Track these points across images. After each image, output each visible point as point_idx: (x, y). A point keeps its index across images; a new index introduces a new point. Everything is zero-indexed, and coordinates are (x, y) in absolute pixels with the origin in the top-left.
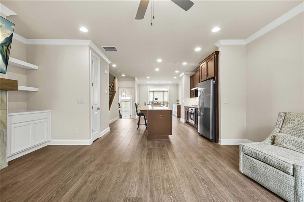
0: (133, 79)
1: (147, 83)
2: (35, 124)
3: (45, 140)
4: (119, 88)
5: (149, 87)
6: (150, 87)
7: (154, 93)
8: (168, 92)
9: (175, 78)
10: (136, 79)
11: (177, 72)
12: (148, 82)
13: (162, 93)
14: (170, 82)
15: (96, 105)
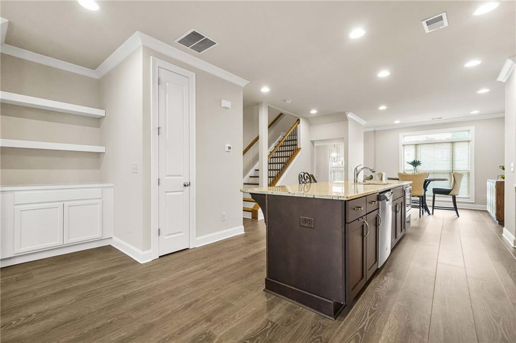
0: (340, 117)
1: (396, 125)
2: (70, 207)
3: (98, 235)
4: (313, 142)
5: (401, 135)
6: (405, 134)
7: (419, 148)
8: (469, 141)
9: (484, 91)
10: (350, 115)
11: (473, 63)
12: (397, 122)
13: (449, 145)
14: (475, 112)
15: (181, 176)
